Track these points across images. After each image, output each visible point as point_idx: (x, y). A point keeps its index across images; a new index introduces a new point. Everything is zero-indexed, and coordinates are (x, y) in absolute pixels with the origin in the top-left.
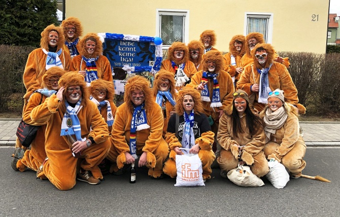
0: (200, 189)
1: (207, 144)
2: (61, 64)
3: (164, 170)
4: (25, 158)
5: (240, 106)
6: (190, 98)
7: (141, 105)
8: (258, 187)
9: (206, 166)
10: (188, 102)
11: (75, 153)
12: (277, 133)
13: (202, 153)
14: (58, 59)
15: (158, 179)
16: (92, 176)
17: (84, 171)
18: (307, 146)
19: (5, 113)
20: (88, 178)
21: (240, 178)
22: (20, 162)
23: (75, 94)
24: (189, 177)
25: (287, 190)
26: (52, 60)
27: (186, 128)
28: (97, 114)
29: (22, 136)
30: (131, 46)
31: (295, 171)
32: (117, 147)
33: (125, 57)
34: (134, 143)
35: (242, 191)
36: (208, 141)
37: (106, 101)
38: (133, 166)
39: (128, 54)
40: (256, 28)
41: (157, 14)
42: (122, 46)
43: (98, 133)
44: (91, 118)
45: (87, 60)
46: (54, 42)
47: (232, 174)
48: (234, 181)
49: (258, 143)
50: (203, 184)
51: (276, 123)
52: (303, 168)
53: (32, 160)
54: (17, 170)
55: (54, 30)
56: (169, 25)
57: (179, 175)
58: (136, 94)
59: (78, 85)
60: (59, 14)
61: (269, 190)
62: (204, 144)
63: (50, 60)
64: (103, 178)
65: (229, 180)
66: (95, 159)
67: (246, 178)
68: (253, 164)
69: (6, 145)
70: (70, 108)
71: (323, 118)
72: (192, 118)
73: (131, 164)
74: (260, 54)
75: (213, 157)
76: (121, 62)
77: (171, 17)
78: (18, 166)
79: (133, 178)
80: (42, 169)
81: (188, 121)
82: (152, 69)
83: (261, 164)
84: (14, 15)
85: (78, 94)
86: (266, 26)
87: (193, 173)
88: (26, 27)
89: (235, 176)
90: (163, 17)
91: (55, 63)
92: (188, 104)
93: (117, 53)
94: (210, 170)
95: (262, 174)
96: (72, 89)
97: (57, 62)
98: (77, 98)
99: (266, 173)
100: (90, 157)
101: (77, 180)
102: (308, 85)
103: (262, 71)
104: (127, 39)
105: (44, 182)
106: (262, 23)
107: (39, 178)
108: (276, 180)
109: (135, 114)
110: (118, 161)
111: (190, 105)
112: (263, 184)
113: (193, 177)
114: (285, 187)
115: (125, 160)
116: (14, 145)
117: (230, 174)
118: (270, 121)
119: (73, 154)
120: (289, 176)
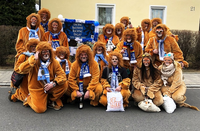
0: (121, 113)
1: (126, 86)
2: (38, 37)
3: (100, 101)
4: (16, 93)
5: (146, 63)
6: (116, 57)
7: (86, 62)
8: (156, 112)
9: (125, 99)
10: (115, 60)
11: (46, 91)
12: (169, 80)
13: (123, 91)
14: (36, 34)
15: (96, 107)
16: (57, 104)
17: (51, 102)
18: (187, 87)
19: (4, 67)
20: (54, 106)
21: (146, 107)
22: (13, 96)
23: (46, 55)
24: (115, 106)
25: (175, 114)
26: (33, 34)
27: (113, 76)
28: (59, 67)
29: (14, 80)
30: (80, 26)
31: (180, 103)
32: (71, 87)
33: (76, 33)
34: (82, 85)
35: (147, 115)
36: (126, 84)
37: (65, 59)
38: (81, 99)
39: (78, 31)
40: (157, 15)
41: (96, 7)
42: (75, 26)
43: (60, 79)
44: (55, 70)
45: (53, 35)
46: (34, 24)
47: (141, 104)
48: (142, 108)
49: (157, 85)
50: (124, 110)
51: (169, 73)
52: (185, 101)
53: (20, 95)
54: (12, 101)
55: (34, 16)
56: (103, 13)
57: (109, 104)
58: (83, 55)
59: (48, 50)
60: (37, 6)
61: (163, 114)
62: (124, 86)
63: (31, 35)
64: (63, 106)
65: (139, 107)
66: (58, 94)
67: (150, 106)
68: (154, 98)
69: (5, 86)
70: (43, 64)
71: (197, 70)
72: (117, 70)
73: (80, 98)
74: (159, 30)
75: (130, 94)
76: (74, 36)
77: (105, 8)
78: (12, 98)
79: (81, 106)
80: (27, 100)
81: (115, 71)
82: (93, 40)
83: (159, 98)
84: (11, 7)
85: (48, 55)
86: (162, 14)
87: (118, 103)
88: (18, 15)
89: (143, 105)
90: (100, 8)
91: (34, 36)
92: (115, 61)
93: (72, 30)
94: (128, 102)
95: (159, 104)
96: (44, 52)
97: (36, 36)
98: (47, 58)
99: (162, 103)
100: (55, 93)
101: (47, 107)
102: (188, 50)
103: (160, 41)
104: (77, 22)
105: (28, 108)
106: (160, 12)
107: (25, 106)
108: (168, 108)
109: (83, 67)
110: (72, 95)
111: (116, 62)
112: (160, 110)
113: (118, 106)
114: (173, 112)
115: (76, 95)
116: (9, 86)
117: (139, 104)
118: (164, 71)
119: (45, 91)
120: (175, 106)
